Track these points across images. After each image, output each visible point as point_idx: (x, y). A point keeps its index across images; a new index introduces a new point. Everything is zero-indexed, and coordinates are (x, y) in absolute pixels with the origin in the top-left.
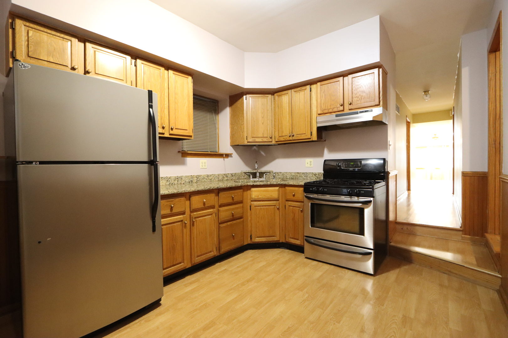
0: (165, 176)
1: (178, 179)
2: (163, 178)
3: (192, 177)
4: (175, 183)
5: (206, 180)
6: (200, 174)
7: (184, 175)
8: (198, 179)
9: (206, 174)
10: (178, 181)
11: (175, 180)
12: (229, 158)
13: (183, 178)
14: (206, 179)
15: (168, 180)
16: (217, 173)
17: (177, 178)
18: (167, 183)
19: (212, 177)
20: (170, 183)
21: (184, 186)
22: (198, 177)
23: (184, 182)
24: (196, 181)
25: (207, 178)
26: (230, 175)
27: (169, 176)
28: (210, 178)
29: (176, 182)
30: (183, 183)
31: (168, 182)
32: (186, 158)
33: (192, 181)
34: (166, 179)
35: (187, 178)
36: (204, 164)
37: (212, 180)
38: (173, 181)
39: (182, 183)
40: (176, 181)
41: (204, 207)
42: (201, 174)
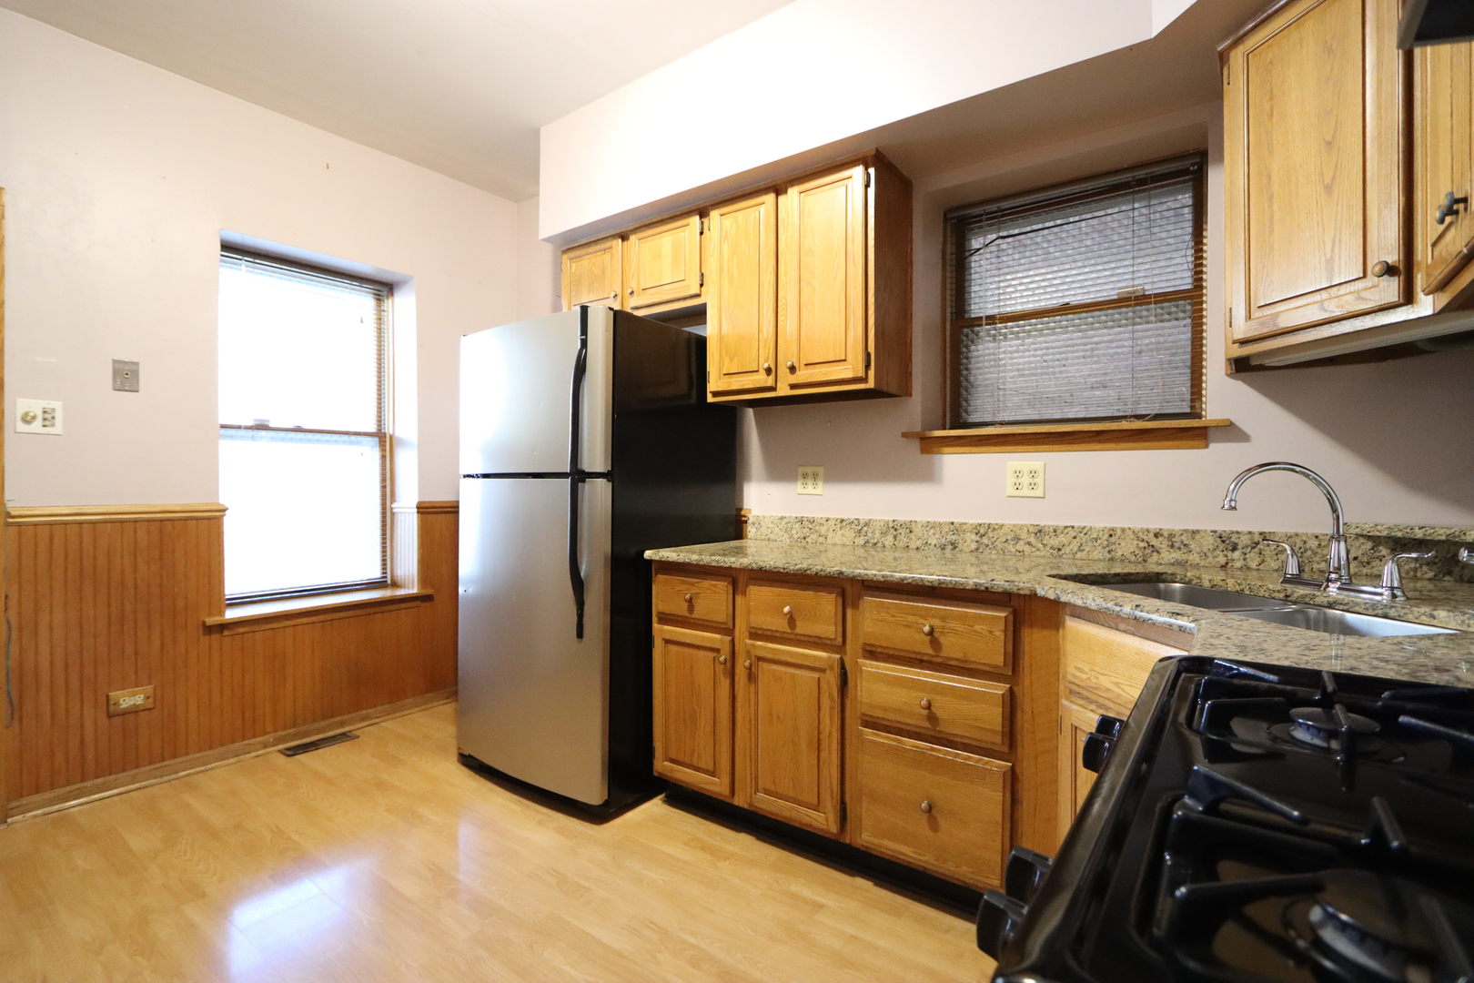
0: (853, 517)
1: (896, 530)
2: (844, 524)
3: (956, 528)
4: (887, 543)
5: (1027, 549)
6: (993, 522)
7: (921, 518)
8: (985, 540)
9: (1028, 523)
10: (895, 537)
11: (884, 534)
12: (1212, 446)
13: (918, 530)
14: (1029, 543)
15: (860, 531)
16: (1100, 522)
17: (894, 528)
18: (856, 541)
19: (1062, 539)
20: (867, 542)
21: (919, 555)
22: (981, 531)
23: (919, 543)
24: (974, 546)
25: (1032, 540)
26: (1209, 542)
27: (864, 517)
28: (1055, 542)
29: (889, 540)
30: (917, 548)
31: (862, 538)
32: (938, 456)
33: (954, 546)
34: (853, 526)
35: (932, 531)
36: (1026, 480)
37: (1067, 550)
38: (877, 535)
39: (913, 545)
40: (890, 538)
41: (789, 631)
42: (1000, 522)
